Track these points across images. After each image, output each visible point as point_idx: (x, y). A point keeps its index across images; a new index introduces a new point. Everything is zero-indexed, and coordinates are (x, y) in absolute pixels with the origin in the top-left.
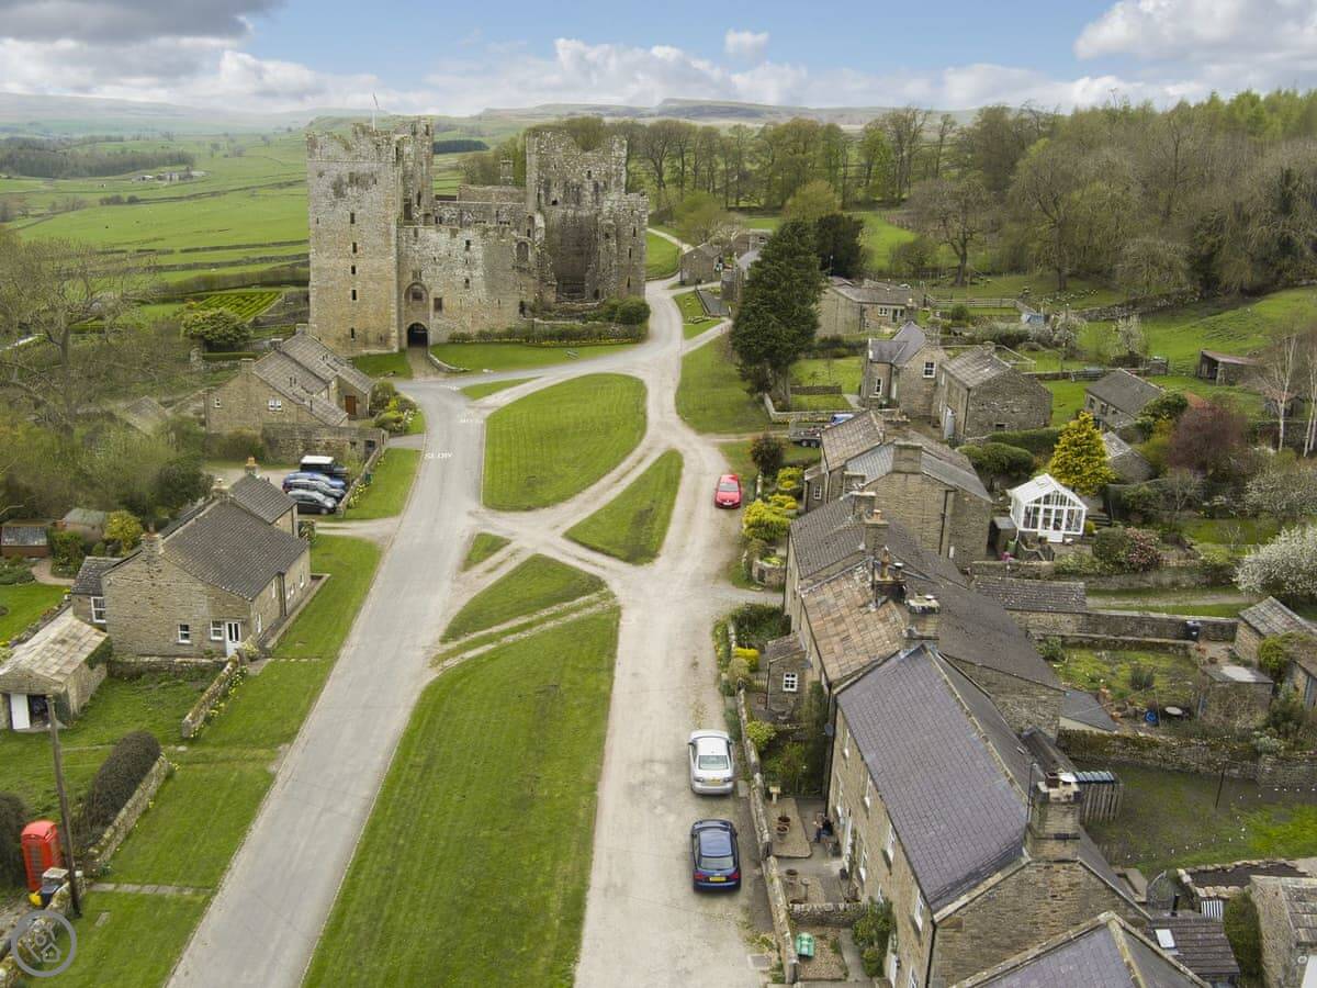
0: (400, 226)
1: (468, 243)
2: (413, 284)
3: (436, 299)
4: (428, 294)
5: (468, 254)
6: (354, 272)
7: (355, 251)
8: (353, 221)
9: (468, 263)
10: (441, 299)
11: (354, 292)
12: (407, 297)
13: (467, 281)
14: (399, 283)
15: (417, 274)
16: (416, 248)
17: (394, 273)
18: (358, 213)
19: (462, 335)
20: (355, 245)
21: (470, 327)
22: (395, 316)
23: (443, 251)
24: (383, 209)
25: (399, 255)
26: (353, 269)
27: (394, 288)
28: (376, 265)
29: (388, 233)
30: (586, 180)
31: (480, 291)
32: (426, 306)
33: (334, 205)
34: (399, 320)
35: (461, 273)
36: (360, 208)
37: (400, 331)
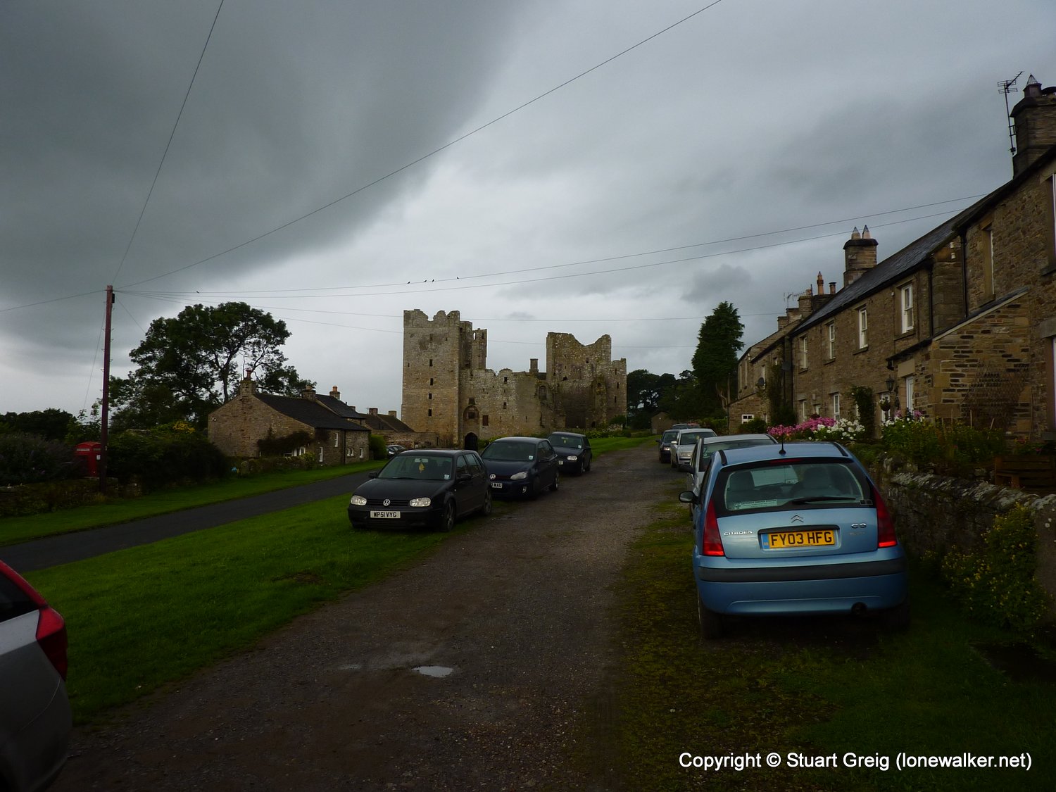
0: (461, 368)
1: (506, 379)
2: (469, 407)
3: (484, 416)
4: (478, 413)
5: (505, 386)
6: (430, 397)
7: (432, 384)
8: (431, 365)
9: (506, 392)
10: (487, 416)
11: (430, 411)
12: (465, 416)
13: (505, 404)
14: (460, 406)
15: (472, 401)
16: (472, 382)
17: (457, 398)
18: (434, 359)
20: (432, 380)
21: (506, 434)
22: (456, 427)
23: (489, 385)
24: (450, 356)
25: (460, 384)
26: (430, 395)
27: (456, 409)
28: (445, 393)
29: (453, 372)
30: (585, 363)
31: (514, 411)
32: (477, 422)
33: (419, 354)
34: (459, 431)
35: (500, 399)
36: (436, 356)
37: (459, 438)
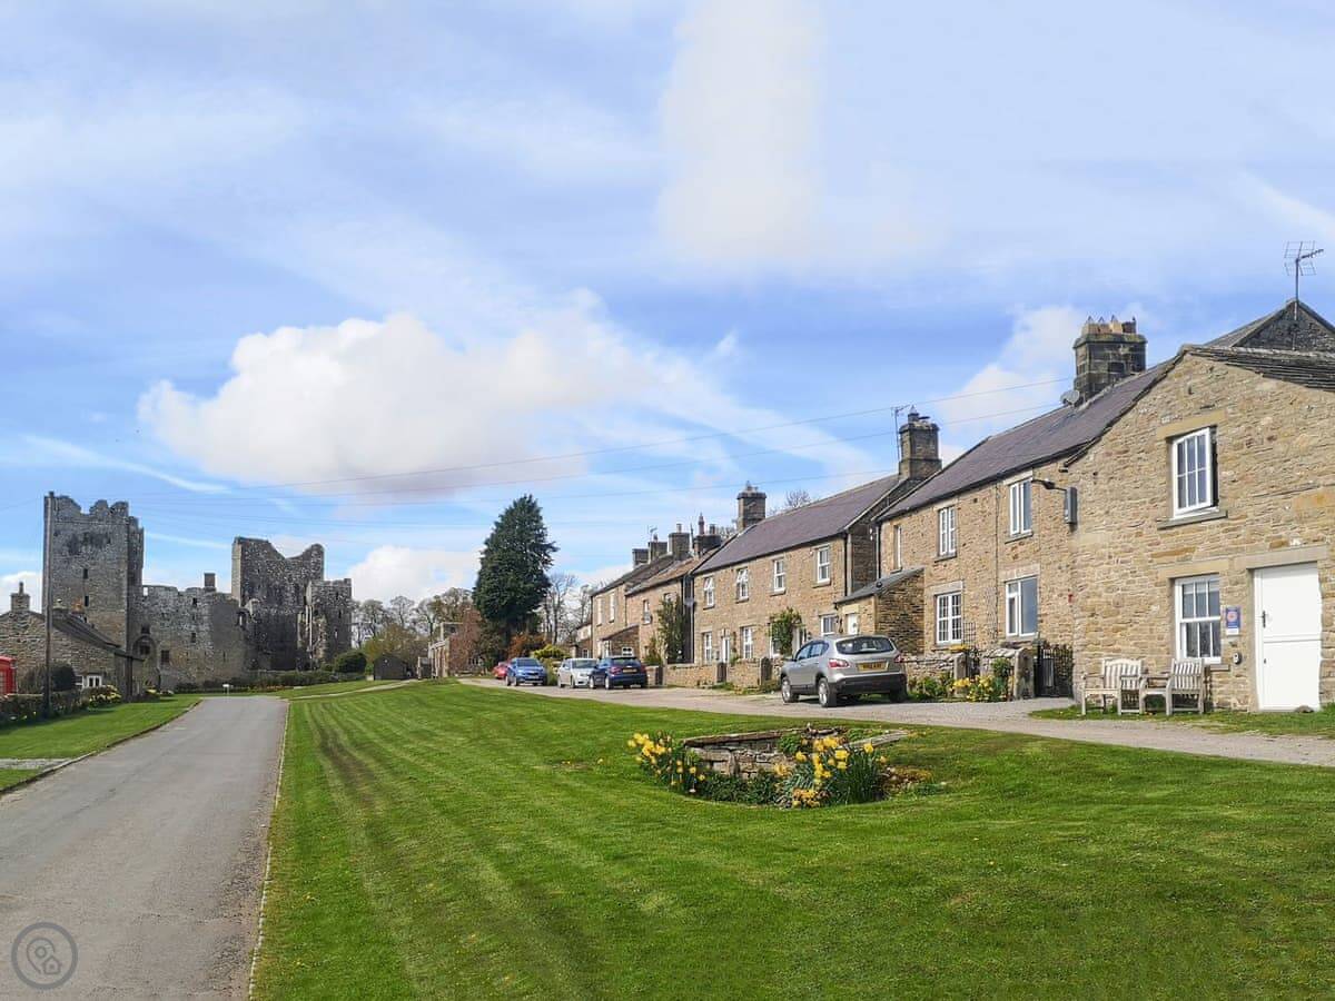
1: (195, 601)
2: (142, 638)
3: (163, 652)
4: (155, 647)
5: (194, 611)
7: (86, 604)
8: (86, 576)
9: (195, 619)
10: (168, 652)
12: (135, 649)
13: (194, 634)
14: (128, 636)
15: (145, 630)
16: (146, 604)
17: (124, 624)
18: (91, 569)
19: (189, 684)
20: (87, 598)
21: (194, 676)
23: (171, 607)
24: (115, 566)
25: (129, 611)
28: (107, 617)
29: (118, 589)
30: (288, 582)
31: (206, 646)
32: (153, 659)
33: (68, 561)
35: (188, 628)
36: (94, 564)
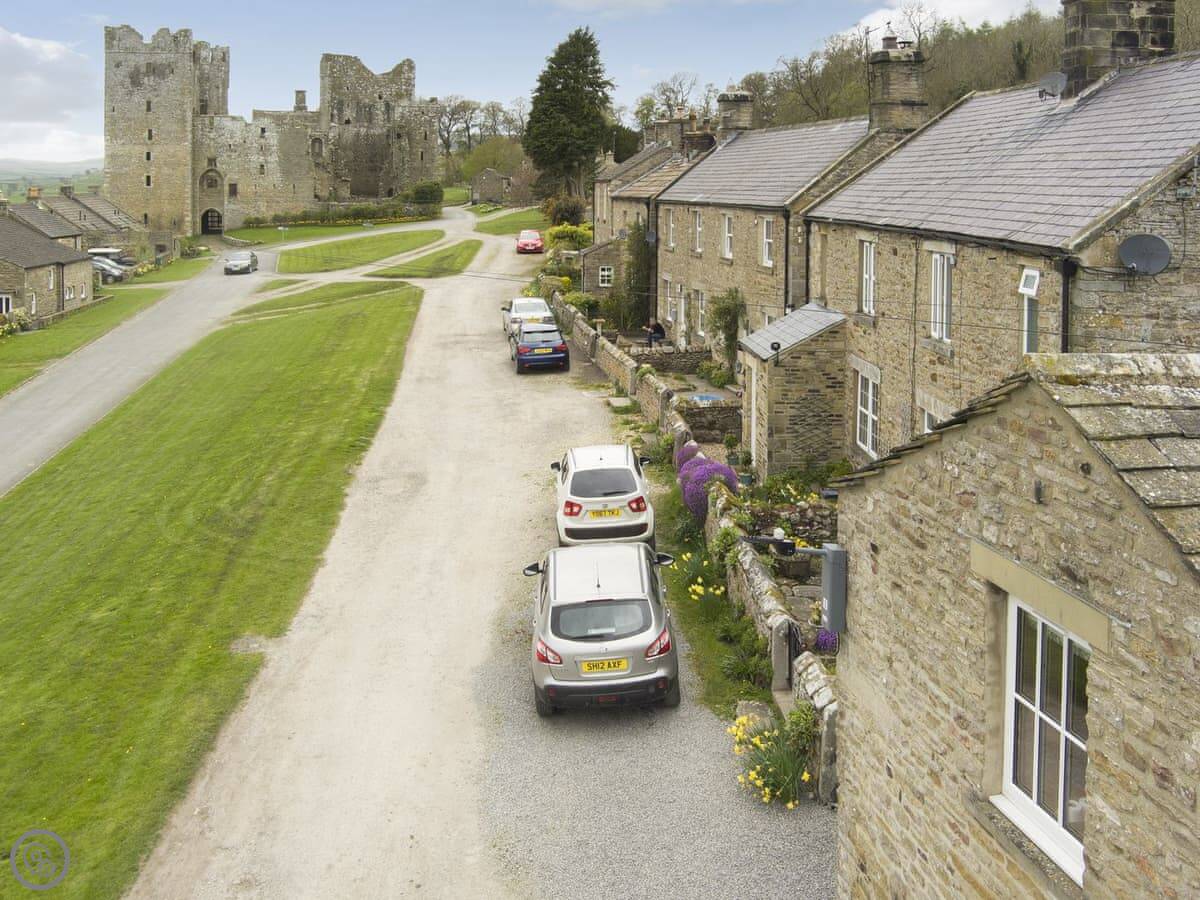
0: (195, 115)
1: (263, 130)
2: (208, 171)
3: (230, 185)
4: (222, 179)
5: (262, 141)
6: (148, 158)
7: (150, 137)
8: (149, 109)
9: (263, 150)
10: (235, 185)
11: (148, 178)
12: (201, 183)
13: (262, 166)
14: (194, 169)
15: (212, 161)
16: (212, 135)
17: (189, 158)
18: (154, 100)
19: (257, 219)
20: (150, 131)
21: (265, 211)
22: (189, 201)
23: (238, 139)
24: (178, 97)
25: (193, 143)
26: (148, 155)
27: (188, 174)
28: (172, 151)
29: (183, 120)
30: (378, 100)
31: (274, 177)
32: (221, 193)
33: (131, 93)
34: (194, 206)
35: (256, 159)
36: (157, 96)
37: (194, 217)
